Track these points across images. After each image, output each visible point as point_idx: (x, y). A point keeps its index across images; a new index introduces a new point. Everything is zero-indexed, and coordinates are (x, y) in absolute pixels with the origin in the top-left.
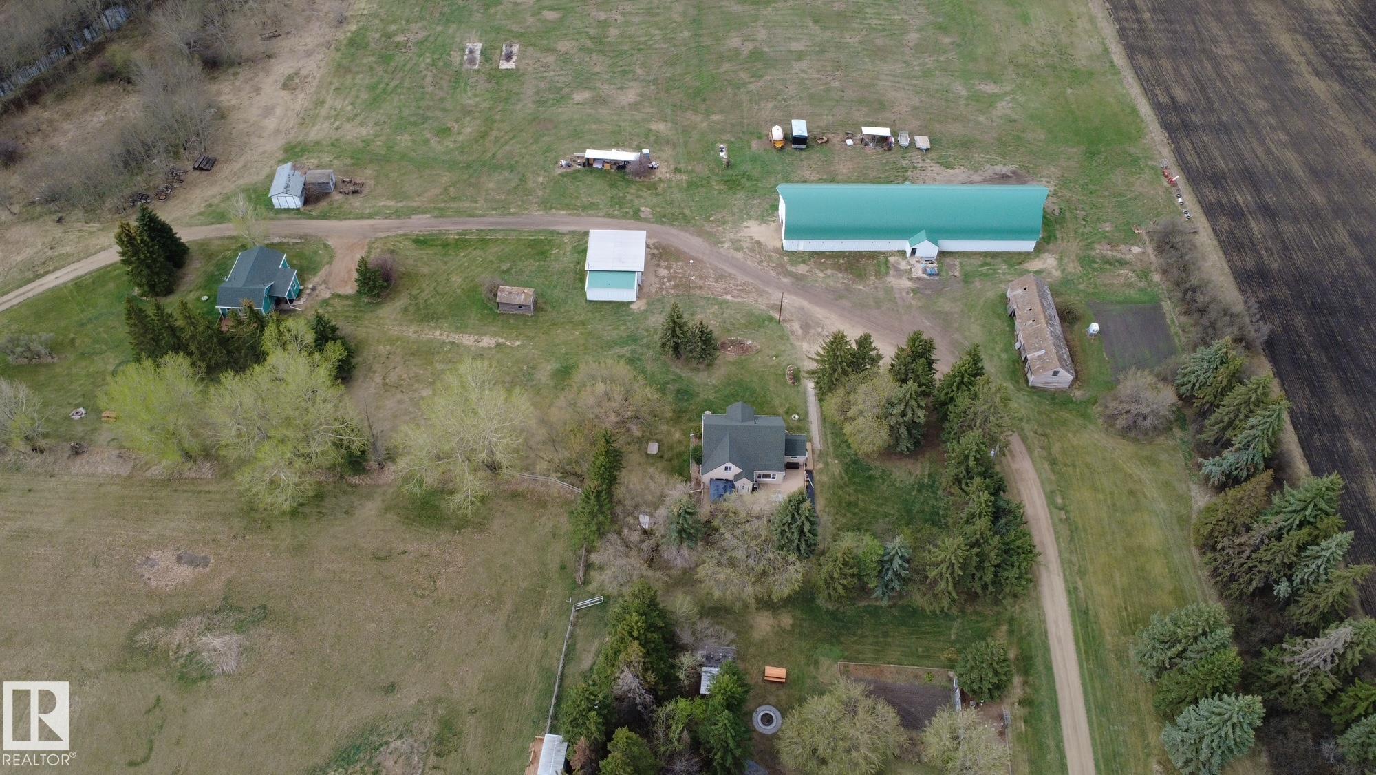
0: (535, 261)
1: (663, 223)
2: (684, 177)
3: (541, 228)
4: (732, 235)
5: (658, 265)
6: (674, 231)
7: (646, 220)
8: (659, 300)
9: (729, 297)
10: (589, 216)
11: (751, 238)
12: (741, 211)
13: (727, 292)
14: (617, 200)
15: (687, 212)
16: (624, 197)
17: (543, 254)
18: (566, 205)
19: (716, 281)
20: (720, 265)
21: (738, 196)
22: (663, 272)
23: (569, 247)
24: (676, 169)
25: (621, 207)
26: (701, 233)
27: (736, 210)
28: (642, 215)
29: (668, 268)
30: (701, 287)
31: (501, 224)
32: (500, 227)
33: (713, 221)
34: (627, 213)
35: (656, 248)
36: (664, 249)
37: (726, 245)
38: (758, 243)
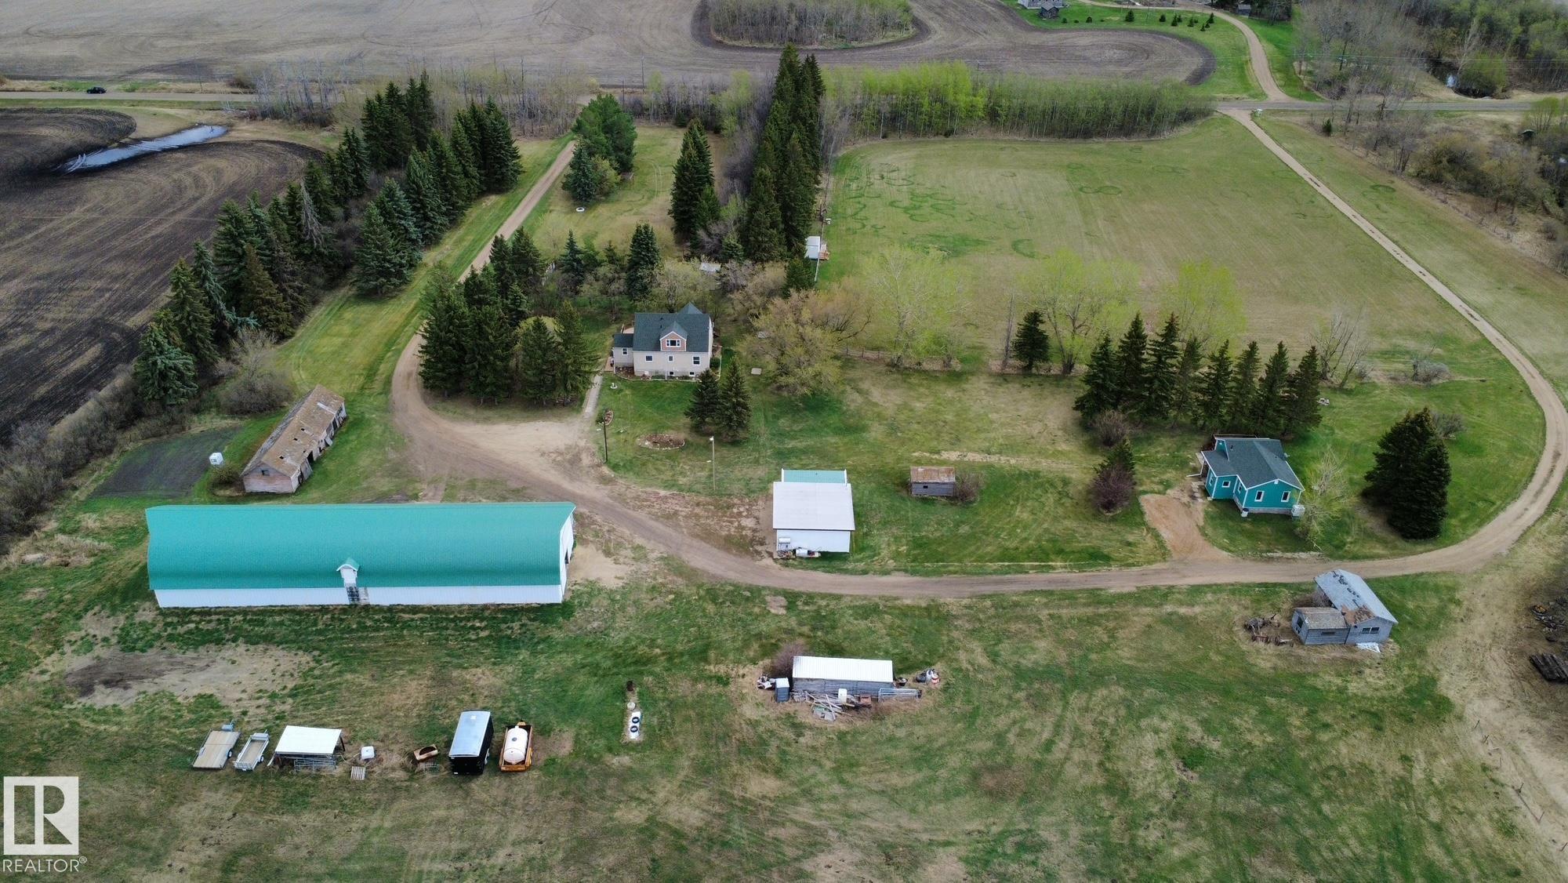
0: (928, 538)
1: (750, 588)
2: (712, 668)
3: (934, 579)
4: (645, 568)
5: (755, 531)
6: (733, 576)
7: (777, 592)
8: (753, 492)
9: (663, 493)
10: (865, 598)
11: (616, 562)
12: (623, 609)
13: (665, 499)
14: (826, 623)
15: (711, 608)
16: (814, 629)
17: (919, 544)
18: (905, 615)
19: (676, 513)
20: (669, 531)
21: (623, 635)
22: (749, 523)
23: (884, 553)
24: (726, 684)
25: (818, 612)
26: (689, 574)
27: (631, 611)
28: (783, 601)
29: (741, 527)
30: (698, 505)
31: (997, 583)
32: (995, 577)
33: (671, 592)
34: (806, 604)
35: (758, 553)
36: (747, 552)
37: (656, 554)
38: (608, 553)
